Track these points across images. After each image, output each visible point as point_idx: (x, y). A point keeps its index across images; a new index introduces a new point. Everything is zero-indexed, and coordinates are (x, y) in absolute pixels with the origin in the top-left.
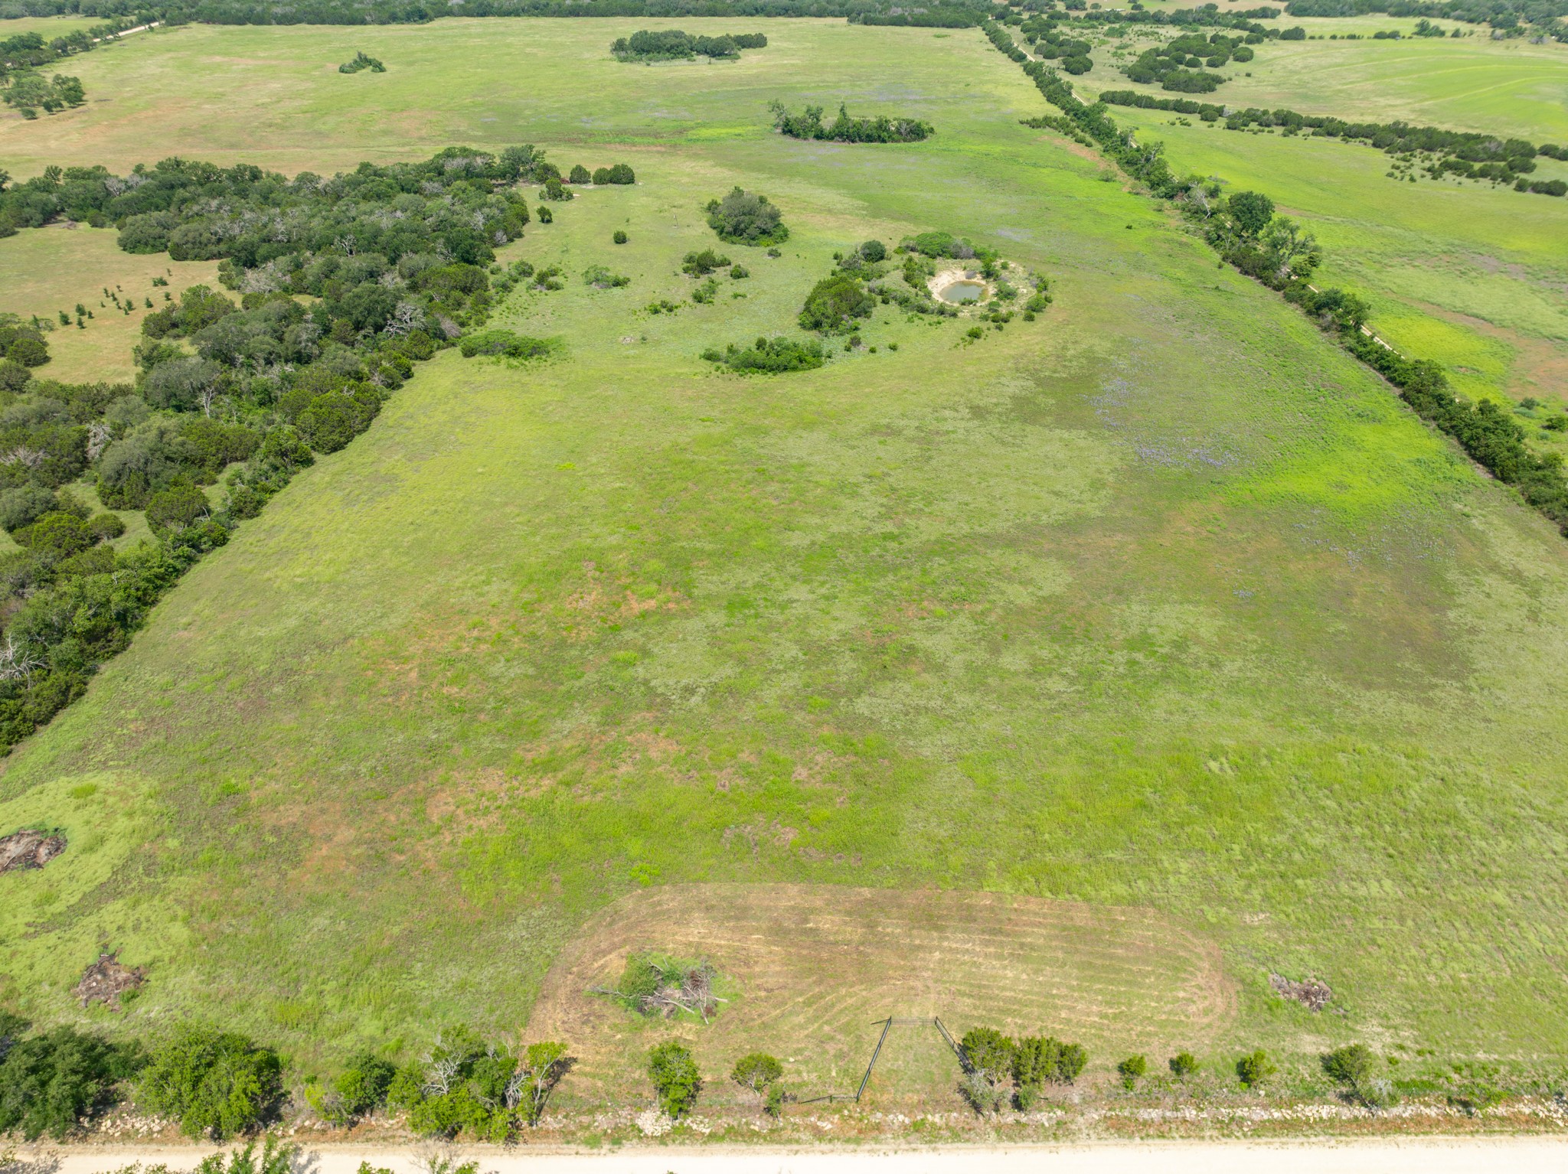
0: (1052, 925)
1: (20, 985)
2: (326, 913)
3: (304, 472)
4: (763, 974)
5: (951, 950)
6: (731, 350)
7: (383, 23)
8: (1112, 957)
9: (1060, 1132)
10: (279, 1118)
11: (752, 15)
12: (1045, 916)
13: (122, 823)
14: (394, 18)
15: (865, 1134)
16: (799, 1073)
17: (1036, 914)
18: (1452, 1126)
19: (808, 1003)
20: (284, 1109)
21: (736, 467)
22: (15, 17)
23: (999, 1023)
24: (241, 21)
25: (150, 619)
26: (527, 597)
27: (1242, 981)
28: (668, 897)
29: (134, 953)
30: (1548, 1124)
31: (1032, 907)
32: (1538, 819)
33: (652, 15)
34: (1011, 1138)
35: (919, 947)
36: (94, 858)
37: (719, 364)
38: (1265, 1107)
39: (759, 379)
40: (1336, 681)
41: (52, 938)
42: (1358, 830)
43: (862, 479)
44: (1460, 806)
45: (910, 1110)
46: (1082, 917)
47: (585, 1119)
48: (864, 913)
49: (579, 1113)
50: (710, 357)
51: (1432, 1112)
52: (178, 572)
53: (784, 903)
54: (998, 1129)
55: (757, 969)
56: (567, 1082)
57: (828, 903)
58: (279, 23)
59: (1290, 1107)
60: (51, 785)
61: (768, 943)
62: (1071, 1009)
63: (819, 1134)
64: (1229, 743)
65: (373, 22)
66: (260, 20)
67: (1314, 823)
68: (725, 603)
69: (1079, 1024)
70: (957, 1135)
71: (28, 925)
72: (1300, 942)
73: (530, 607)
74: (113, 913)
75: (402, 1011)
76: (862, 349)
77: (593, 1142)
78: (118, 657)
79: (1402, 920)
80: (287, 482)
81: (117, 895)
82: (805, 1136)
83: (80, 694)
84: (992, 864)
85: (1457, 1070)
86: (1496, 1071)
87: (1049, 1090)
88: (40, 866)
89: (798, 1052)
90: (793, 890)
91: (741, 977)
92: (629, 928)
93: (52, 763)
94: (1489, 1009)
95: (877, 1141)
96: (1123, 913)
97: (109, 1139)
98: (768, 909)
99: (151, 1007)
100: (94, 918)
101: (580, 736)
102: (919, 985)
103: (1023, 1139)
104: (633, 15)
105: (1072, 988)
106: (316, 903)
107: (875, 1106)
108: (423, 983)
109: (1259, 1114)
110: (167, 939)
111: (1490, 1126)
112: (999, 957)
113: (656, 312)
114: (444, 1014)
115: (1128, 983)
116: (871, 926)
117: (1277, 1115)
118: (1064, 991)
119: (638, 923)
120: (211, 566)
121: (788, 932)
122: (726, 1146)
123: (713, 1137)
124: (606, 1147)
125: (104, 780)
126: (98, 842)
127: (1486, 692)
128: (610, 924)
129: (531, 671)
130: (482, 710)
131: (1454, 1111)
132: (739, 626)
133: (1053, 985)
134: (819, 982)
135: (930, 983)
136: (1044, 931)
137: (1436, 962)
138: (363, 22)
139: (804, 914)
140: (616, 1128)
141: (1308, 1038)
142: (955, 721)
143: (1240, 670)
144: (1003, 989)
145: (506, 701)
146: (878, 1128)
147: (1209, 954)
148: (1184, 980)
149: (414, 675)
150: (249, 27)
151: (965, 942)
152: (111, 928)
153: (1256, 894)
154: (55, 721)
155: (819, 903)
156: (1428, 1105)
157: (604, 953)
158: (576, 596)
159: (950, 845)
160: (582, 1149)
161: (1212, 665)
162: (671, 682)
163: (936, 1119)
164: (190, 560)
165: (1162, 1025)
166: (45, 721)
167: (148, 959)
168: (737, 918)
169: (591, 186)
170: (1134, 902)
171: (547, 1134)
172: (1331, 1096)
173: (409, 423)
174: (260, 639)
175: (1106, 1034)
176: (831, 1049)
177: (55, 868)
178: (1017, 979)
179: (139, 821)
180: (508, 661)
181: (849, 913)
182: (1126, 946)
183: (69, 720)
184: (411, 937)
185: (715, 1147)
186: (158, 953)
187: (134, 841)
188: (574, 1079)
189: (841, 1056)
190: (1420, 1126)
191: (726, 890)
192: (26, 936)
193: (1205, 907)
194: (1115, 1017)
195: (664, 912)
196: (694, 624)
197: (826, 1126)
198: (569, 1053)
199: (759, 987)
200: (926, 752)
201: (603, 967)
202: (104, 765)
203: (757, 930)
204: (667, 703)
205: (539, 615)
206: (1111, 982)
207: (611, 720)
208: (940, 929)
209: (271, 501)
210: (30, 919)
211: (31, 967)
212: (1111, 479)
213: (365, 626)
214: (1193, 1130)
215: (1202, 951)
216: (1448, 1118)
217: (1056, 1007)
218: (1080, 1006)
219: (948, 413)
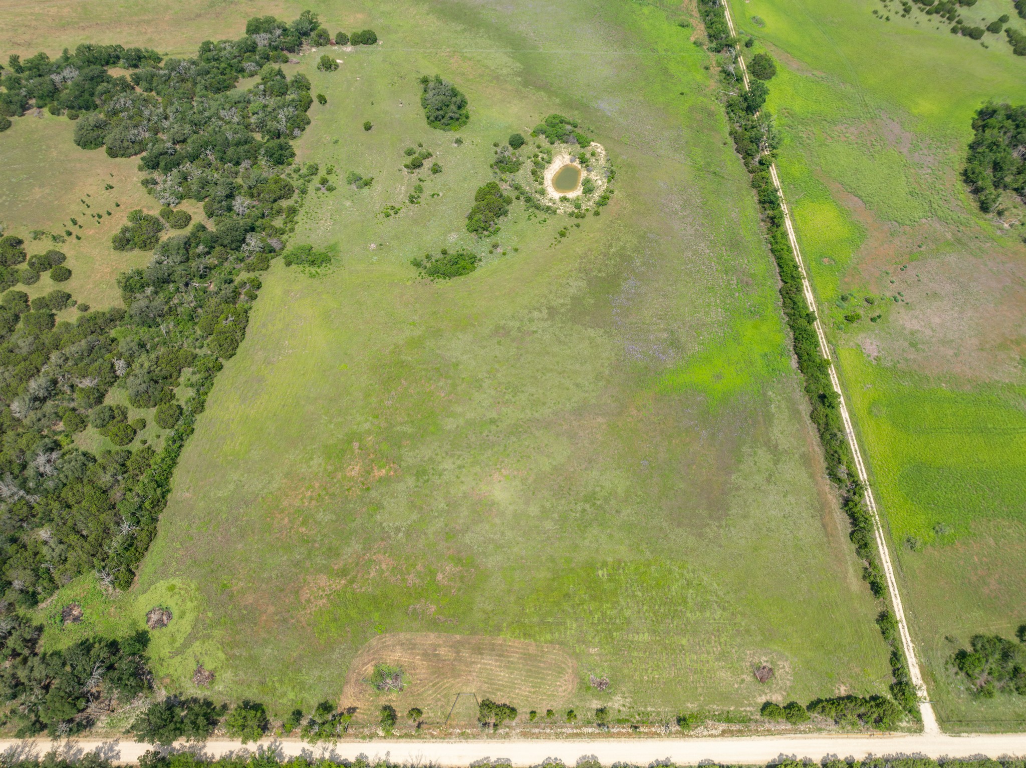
0: (521, 653)
1: (175, 678)
2: (270, 647)
3: (219, 374)
4: (420, 673)
5: (484, 664)
6: (428, 257)
8: (539, 667)
9: (507, 736)
10: (268, 729)
12: (519, 649)
13: (189, 604)
15: (447, 736)
16: (428, 713)
17: (517, 648)
18: (629, 735)
19: (433, 686)
20: (269, 726)
21: (425, 366)
23: (494, 694)
25: (171, 486)
26: (330, 468)
27: (580, 678)
28: (388, 639)
29: (209, 666)
30: (659, 735)
31: (516, 644)
32: (716, 602)
34: (491, 738)
35: (474, 662)
36: (184, 621)
37: (420, 270)
38: (572, 728)
39: (442, 284)
40: (666, 521)
41: (179, 658)
42: (645, 608)
43: (485, 375)
44: (689, 595)
45: (461, 727)
46: (532, 650)
47: (361, 730)
48: (456, 647)
49: (359, 728)
50: (417, 264)
51: (624, 731)
53: (429, 642)
54: (487, 735)
55: (417, 671)
56: (356, 716)
57: (444, 642)
59: (580, 729)
60: (158, 585)
61: (422, 660)
62: (520, 689)
63: (433, 736)
64: (610, 559)
67: (630, 605)
68: (415, 472)
69: (522, 695)
70: (475, 737)
71: (170, 652)
72: (606, 661)
73: (332, 475)
74: (197, 646)
75: (300, 689)
76: (500, 250)
77: (364, 738)
78: (164, 510)
79: (645, 652)
80: (212, 384)
81: (196, 639)
82: (428, 737)
83: (155, 534)
84: (505, 625)
85: (639, 715)
86: (651, 715)
87: (506, 721)
88: (166, 625)
89: (429, 705)
90: (432, 636)
91: (412, 674)
92: (374, 653)
93: (155, 572)
94: (660, 690)
95: (450, 738)
96: (547, 647)
97: (218, 736)
98: (423, 645)
99: (219, 687)
100: (190, 649)
101: (355, 556)
102: (471, 678)
103: (494, 738)
105: (522, 680)
106: (266, 642)
107: (451, 726)
108: (307, 678)
109: (570, 731)
110: (218, 658)
111: (640, 735)
112: (500, 667)
113: (387, 215)
114: (314, 690)
115: (542, 678)
116: (458, 652)
117: (575, 731)
118: (519, 681)
119: (378, 651)
120: (189, 449)
121: (429, 655)
122: (404, 740)
123: (401, 737)
124: (368, 740)
125: (177, 582)
126: (182, 615)
127: (727, 529)
128: (368, 651)
129: (334, 518)
130: (315, 541)
131: (630, 730)
132: (421, 487)
133: (516, 679)
134: (438, 677)
135: (475, 678)
136: (517, 656)
137: (649, 671)
139: (435, 647)
140: (371, 733)
141: (595, 702)
142: (504, 547)
143: (628, 515)
144: (499, 680)
145: (325, 536)
146: (451, 734)
147: (572, 666)
148: (561, 677)
149: (286, 520)
151: (490, 660)
152: (198, 654)
153: (597, 639)
154: (150, 549)
155: (441, 642)
156: (623, 728)
157: (366, 664)
158: (351, 467)
159: (491, 615)
160: (361, 740)
161: (617, 511)
162: (391, 525)
163: (469, 731)
164: (180, 446)
165: (549, 696)
166: (146, 550)
167: (214, 667)
168: (412, 649)
169: (349, 48)
170: (551, 642)
171: (350, 735)
172: (595, 725)
173: (264, 331)
174: (220, 498)
175: (529, 699)
176: (439, 704)
177: (171, 627)
178: (504, 676)
179: (195, 603)
180: (324, 511)
181: (451, 647)
182: (544, 662)
184: (301, 657)
185: (401, 740)
186: (216, 664)
187: (196, 614)
188: (358, 715)
189: (442, 707)
190: (619, 735)
191: (408, 636)
192: (170, 657)
193: (576, 645)
194: (534, 692)
195: (386, 646)
196: (401, 487)
197: (435, 733)
198: (355, 705)
199: (417, 679)
200: (489, 565)
201: (366, 670)
202: (174, 575)
203: (418, 654)
204: (389, 537)
205: (335, 481)
206: (536, 678)
207: (367, 548)
208: (481, 654)
209: (208, 399)
210: (169, 650)
211: (176, 670)
212: (607, 372)
213: (263, 489)
214: (547, 737)
215: (570, 665)
216: (628, 733)
217: (515, 688)
218: (523, 688)
219: (536, 314)
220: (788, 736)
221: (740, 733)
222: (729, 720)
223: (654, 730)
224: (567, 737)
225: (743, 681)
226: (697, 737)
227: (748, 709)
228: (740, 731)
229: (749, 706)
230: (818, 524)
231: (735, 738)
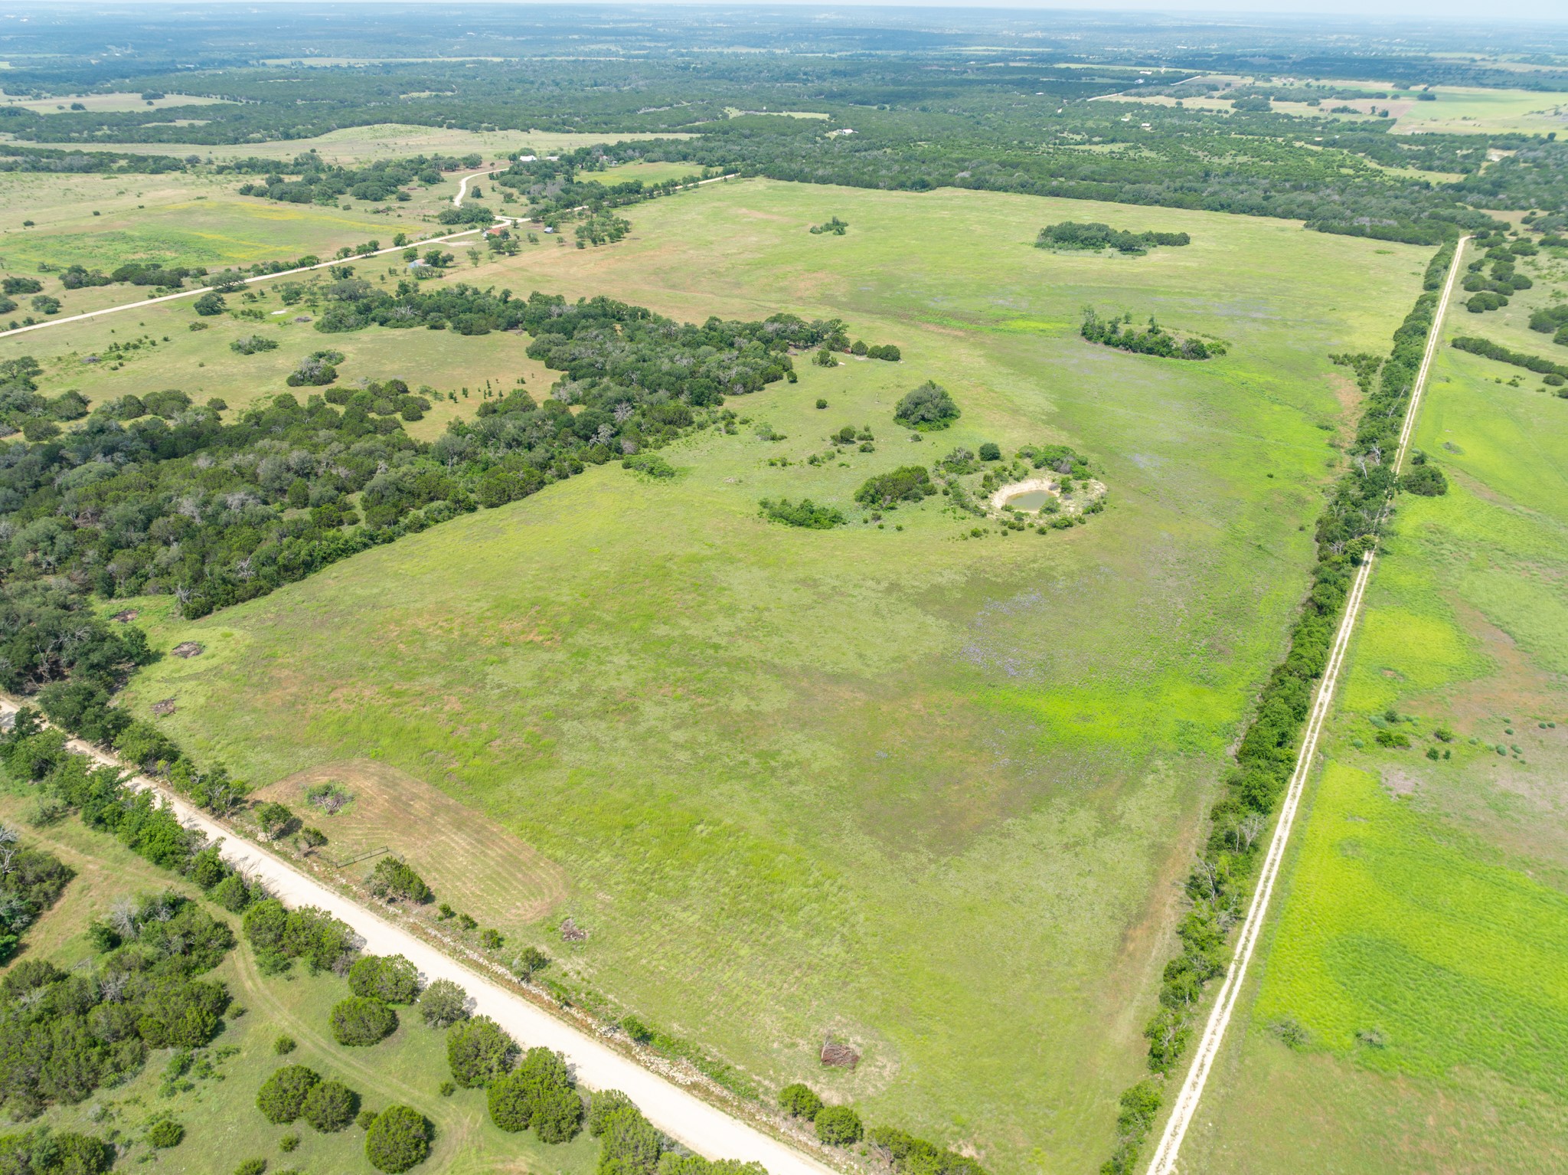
0: (508, 852)
1: (140, 697)
2: (253, 716)
3: (466, 514)
4: (369, 811)
5: (452, 839)
6: (785, 503)
7: (891, 189)
8: (514, 876)
9: (393, 918)
10: (163, 776)
11: (1217, 210)
12: (510, 847)
13: (227, 653)
14: (902, 186)
15: (325, 879)
16: (333, 848)
17: (508, 844)
18: (548, 1007)
19: (370, 829)
21: (686, 578)
22: (654, 161)
24: (790, 179)
25: (323, 569)
26: (488, 614)
27: (553, 914)
28: (374, 767)
29: (181, 702)
30: (591, 1031)
31: (511, 841)
32: (843, 936)
33: (1122, 201)
34: (371, 910)
35: (441, 832)
36: (205, 662)
37: (765, 510)
38: (481, 956)
40: (853, 821)
41: (164, 685)
43: (750, 608)
44: (807, 908)
45: (351, 881)
46: (526, 855)
47: (245, 824)
48: (438, 809)
49: (245, 821)
50: (765, 505)
51: (547, 998)
52: (355, 551)
53: (414, 790)
54: (371, 904)
55: (369, 808)
57: (431, 798)
58: (817, 182)
59: (490, 963)
60: (220, 628)
61: (387, 801)
62: (464, 883)
63: (310, 871)
64: (728, 821)
65: (884, 187)
66: (804, 179)
67: (707, 877)
68: (575, 651)
70: (355, 897)
72: (607, 915)
73: (482, 620)
74: (190, 685)
76: (879, 523)
78: (295, 583)
80: (451, 518)
81: (198, 679)
82: (305, 868)
83: (265, 594)
84: (520, 817)
85: (589, 994)
86: (606, 1004)
87: (409, 903)
88: (186, 657)
89: (342, 842)
90: (425, 787)
91: (360, 807)
92: (344, 771)
93: (230, 619)
95: (326, 883)
96: (546, 863)
98: (405, 789)
99: (167, 722)
100: (182, 684)
101: (427, 687)
102: (420, 844)
103: (376, 912)
104: (1105, 200)
105: (477, 877)
106: (254, 711)
107: (341, 873)
108: (253, 756)
109: (475, 956)
110: (196, 702)
111: (562, 1016)
112: (467, 851)
113: (772, 464)
115: (504, 888)
116: (434, 815)
117: (481, 960)
118: (473, 876)
119: (351, 770)
120: (375, 552)
121: (400, 801)
122: (277, 857)
123: (277, 852)
124: (241, 836)
125: (238, 633)
126: (212, 657)
127: (943, 869)
128: (341, 766)
129: (444, 650)
130: (403, 660)
131: (557, 1003)
132: (566, 665)
133: (471, 872)
134: (384, 824)
135: (425, 846)
136: (500, 852)
137: (657, 956)
138: (877, 187)
139: (415, 797)
140: (252, 833)
142: (603, 751)
143: (803, 792)
144: (450, 863)
145: (418, 660)
146: (332, 880)
147: (557, 898)
148: (529, 900)
149: (396, 633)
150: (796, 183)
151: (463, 839)
152: (184, 690)
153: (622, 888)
154: (247, 602)
155: (427, 796)
156: (549, 995)
157: (325, 775)
158: (511, 622)
159: (514, 801)
160: (233, 833)
161: (790, 782)
162: (497, 679)
163: (355, 888)
164: (366, 546)
165: (492, 909)
166: (243, 601)
167: (183, 706)
168: (388, 787)
169: (863, 358)
170: (558, 861)
171: (228, 822)
172: (515, 968)
174: (355, 594)
176: (355, 848)
177: (189, 661)
178: (461, 862)
179: (233, 654)
180: (441, 642)
181: (433, 806)
182: (525, 875)
183: (253, 603)
184: (269, 738)
185: (273, 855)
186: (188, 705)
187: (223, 661)
189: (355, 851)
190: (535, 999)
191: (400, 774)
192: (158, 681)
193: (586, 880)
194: (477, 896)
195: (365, 771)
196: (546, 656)
197: (316, 869)
199: (361, 814)
200: (566, 758)
201: (318, 780)
202: (244, 627)
203: (389, 794)
204: (482, 688)
205: (482, 625)
206: (497, 884)
207: (448, 685)
208: (460, 830)
209: (433, 527)
210: (164, 676)
211: (149, 692)
212: (915, 658)
213: (403, 603)
214: (440, 946)
215: (556, 894)
216: (550, 1003)
217: (459, 879)
218: (469, 885)
219: (870, 583)
220: (801, 1154)
221: (722, 1103)
222: (718, 1077)
223: (590, 1020)
224: (462, 962)
225: (794, 1045)
226: (647, 1068)
227: (766, 1083)
228: (723, 1101)
229: (772, 1080)
230: (1115, 930)
231: (705, 1105)
